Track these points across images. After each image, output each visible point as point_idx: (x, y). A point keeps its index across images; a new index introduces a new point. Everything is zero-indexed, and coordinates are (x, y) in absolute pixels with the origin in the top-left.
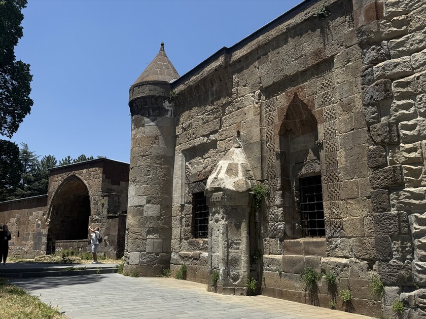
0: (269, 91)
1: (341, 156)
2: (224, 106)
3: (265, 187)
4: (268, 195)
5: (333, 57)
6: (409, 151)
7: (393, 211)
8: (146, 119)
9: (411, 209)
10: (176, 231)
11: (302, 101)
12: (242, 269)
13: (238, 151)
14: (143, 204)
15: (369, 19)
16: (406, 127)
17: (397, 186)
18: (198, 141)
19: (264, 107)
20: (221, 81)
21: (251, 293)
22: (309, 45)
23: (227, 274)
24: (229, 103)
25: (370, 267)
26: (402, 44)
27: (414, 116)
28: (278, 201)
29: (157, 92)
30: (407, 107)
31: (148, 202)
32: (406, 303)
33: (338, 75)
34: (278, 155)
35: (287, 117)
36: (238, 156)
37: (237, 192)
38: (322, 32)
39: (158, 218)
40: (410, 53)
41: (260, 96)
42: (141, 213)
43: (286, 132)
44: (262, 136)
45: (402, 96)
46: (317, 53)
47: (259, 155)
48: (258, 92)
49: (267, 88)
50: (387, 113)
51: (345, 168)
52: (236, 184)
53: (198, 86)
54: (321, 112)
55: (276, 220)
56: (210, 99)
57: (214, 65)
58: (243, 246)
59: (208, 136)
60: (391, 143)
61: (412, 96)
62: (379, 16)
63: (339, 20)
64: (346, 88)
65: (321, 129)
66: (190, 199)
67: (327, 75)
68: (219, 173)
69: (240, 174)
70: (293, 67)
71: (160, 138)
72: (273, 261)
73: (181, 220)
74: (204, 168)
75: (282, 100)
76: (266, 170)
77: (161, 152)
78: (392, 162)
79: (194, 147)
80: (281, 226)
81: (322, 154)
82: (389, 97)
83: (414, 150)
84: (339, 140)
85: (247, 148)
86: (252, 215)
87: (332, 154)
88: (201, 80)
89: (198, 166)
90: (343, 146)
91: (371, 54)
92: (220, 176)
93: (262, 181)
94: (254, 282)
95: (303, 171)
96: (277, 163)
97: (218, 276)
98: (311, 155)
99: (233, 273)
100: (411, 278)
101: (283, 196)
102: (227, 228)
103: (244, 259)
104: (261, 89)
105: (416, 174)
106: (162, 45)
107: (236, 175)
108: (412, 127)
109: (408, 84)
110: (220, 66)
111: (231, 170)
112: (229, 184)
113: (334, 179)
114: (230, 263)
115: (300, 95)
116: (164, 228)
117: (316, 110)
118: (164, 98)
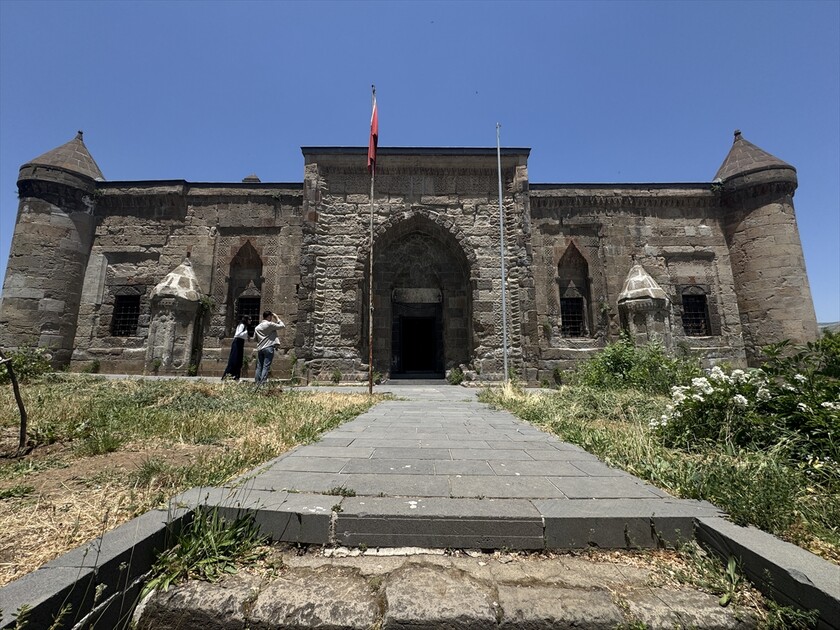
0: (225, 231)
1: (277, 289)
2: (173, 228)
3: (211, 300)
4: (214, 306)
5: (280, 228)
6: (320, 293)
7: (308, 322)
8: (54, 207)
9: (316, 321)
10: (85, 328)
11: (253, 248)
12: (185, 358)
13: (188, 268)
14: (38, 297)
15: (310, 219)
16: (319, 281)
17: (311, 310)
18: (131, 249)
19: (218, 241)
20: (173, 204)
21: (191, 374)
22: (265, 213)
23: (170, 361)
24: (179, 227)
25: (286, 353)
26: (324, 239)
27: (324, 277)
28: (222, 311)
29: (77, 184)
30: (322, 271)
31: (48, 296)
32: (307, 366)
33: (281, 239)
34: (227, 280)
35: (238, 254)
36: (189, 273)
37: (189, 301)
38: (275, 208)
39: (61, 314)
40: (327, 245)
41: (215, 231)
42: (35, 307)
43: (235, 264)
44: (214, 262)
45: (321, 266)
46: (269, 221)
47: (209, 275)
48: (214, 228)
49: (223, 228)
50: (312, 272)
51: (279, 297)
52: (188, 294)
53: (140, 198)
54: (266, 259)
55: (219, 324)
56: (156, 216)
57: (168, 189)
58: (189, 341)
59: (147, 247)
60: (312, 288)
61: (325, 267)
62: (316, 220)
63: (288, 207)
64: (286, 249)
65: (265, 269)
66: (113, 300)
67: (274, 237)
68: (170, 282)
69: (192, 287)
70: (249, 222)
71: (74, 233)
72: (212, 353)
73: (94, 319)
74: (137, 275)
75: (236, 241)
76: (214, 287)
77: (72, 247)
78: (311, 298)
79: (125, 252)
80: (223, 329)
81: (264, 285)
82: (314, 264)
83: (322, 293)
84: (277, 279)
85: (197, 267)
86: (197, 320)
87: (271, 286)
88: (147, 195)
89: (127, 271)
90: (279, 283)
91: (308, 238)
92: (171, 286)
93: (209, 296)
94: (194, 367)
95: (244, 293)
96: (226, 286)
97: (160, 364)
98: (252, 284)
99: (176, 360)
100: (311, 355)
101: (227, 308)
102: (175, 327)
103: (188, 350)
104: (218, 226)
105: (321, 305)
106: (81, 133)
107: (188, 287)
108: (323, 282)
109: (324, 260)
110: (176, 193)
111: (183, 283)
112: (182, 293)
113: (269, 301)
114: (174, 353)
115: (252, 243)
116: (68, 325)
117: (263, 256)
118: (86, 194)
